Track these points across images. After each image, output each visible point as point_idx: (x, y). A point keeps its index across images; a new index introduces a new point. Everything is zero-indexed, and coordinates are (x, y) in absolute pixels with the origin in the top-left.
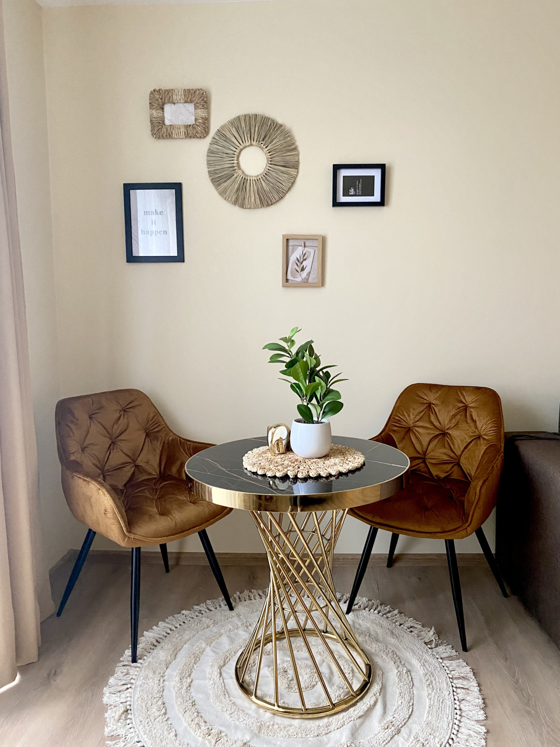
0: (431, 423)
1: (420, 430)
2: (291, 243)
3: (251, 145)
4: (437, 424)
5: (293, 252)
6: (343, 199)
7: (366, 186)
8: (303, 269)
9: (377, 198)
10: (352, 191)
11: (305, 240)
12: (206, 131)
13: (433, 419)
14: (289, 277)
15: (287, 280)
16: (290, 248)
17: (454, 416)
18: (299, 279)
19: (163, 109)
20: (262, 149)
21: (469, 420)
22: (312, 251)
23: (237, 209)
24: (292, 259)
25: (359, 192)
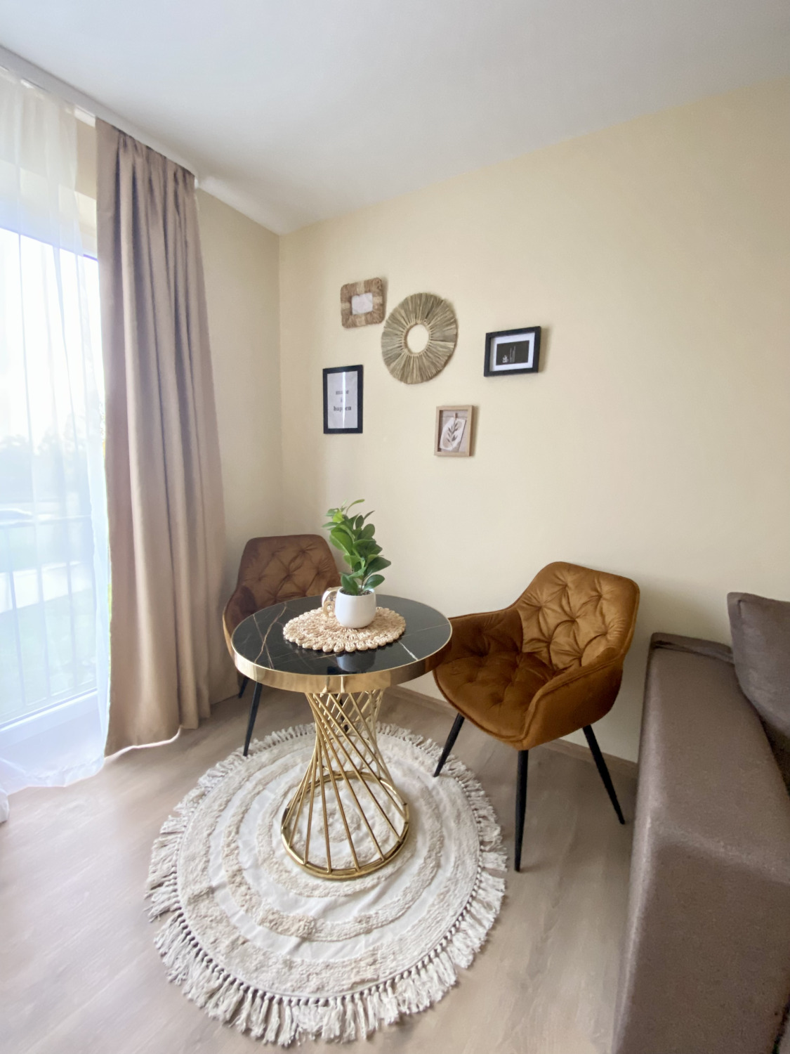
0: (562, 607)
1: (549, 612)
2: (445, 414)
3: (416, 324)
4: (567, 608)
5: (446, 423)
6: (496, 368)
7: (519, 351)
8: (454, 439)
9: (529, 364)
10: (505, 359)
11: (457, 411)
12: (382, 318)
13: (564, 602)
14: (442, 446)
15: (439, 449)
16: (444, 419)
17: (585, 604)
18: (450, 448)
19: (350, 302)
20: (424, 325)
21: (598, 613)
22: (463, 421)
23: (403, 384)
24: (445, 429)
25: (512, 359)
